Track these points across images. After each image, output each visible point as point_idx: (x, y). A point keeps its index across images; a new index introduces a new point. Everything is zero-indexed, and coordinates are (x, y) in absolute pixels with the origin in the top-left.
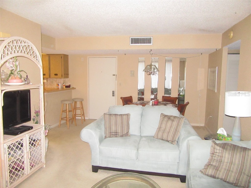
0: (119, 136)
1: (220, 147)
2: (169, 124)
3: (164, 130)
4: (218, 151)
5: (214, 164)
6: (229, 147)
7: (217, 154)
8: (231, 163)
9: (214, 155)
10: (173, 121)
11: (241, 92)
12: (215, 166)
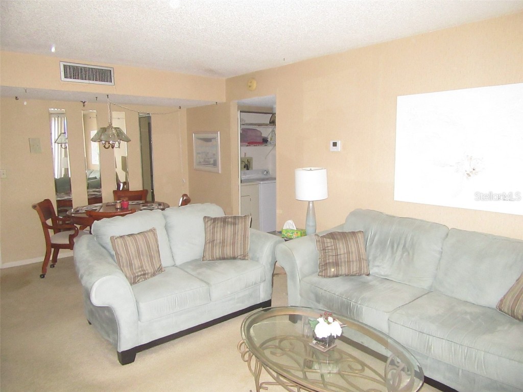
0: (150, 275)
1: (330, 238)
2: (229, 231)
3: (223, 242)
4: (329, 245)
5: (331, 261)
6: (339, 237)
7: (329, 248)
8: (348, 253)
9: (327, 251)
10: (235, 224)
11: (312, 168)
12: (333, 262)
